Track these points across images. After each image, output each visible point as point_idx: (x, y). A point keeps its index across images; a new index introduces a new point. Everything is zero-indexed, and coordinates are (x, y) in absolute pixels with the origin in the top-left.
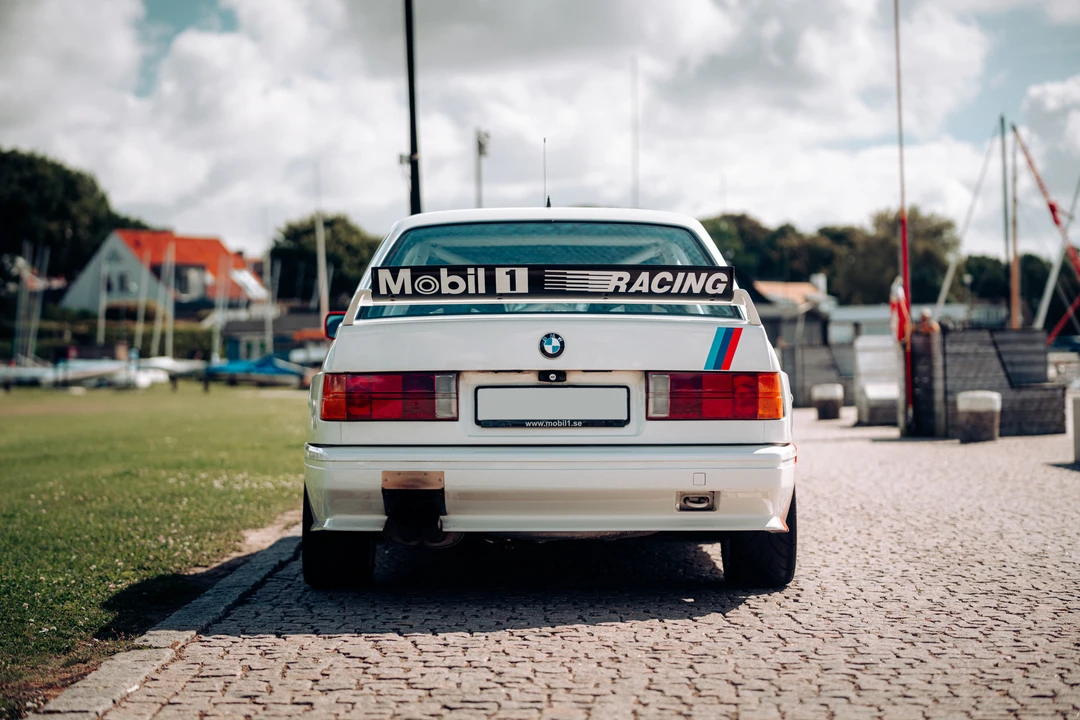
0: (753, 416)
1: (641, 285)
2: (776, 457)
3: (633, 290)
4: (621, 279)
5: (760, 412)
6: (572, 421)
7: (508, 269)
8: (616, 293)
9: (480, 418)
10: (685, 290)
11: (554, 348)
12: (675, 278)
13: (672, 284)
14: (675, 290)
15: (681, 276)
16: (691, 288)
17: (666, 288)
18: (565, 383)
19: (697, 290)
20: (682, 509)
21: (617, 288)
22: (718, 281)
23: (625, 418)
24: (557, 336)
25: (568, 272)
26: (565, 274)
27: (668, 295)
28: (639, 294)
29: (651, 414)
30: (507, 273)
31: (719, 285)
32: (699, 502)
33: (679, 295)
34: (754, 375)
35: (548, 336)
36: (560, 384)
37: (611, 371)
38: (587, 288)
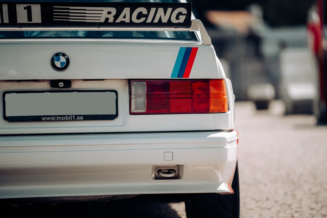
0: (206, 110)
1: (124, 17)
2: (223, 140)
3: (118, 21)
4: (109, 13)
5: (212, 108)
6: (76, 116)
7: (26, 5)
8: (106, 23)
9: (7, 115)
10: (156, 21)
11: (61, 63)
12: (149, 12)
13: (147, 16)
14: (149, 20)
15: (153, 10)
16: (160, 19)
17: (143, 19)
18: (70, 89)
19: (165, 20)
20: (156, 178)
21: (107, 19)
22: (180, 14)
23: (115, 113)
24: (64, 55)
25: (71, 8)
26: (69, 9)
27: (144, 24)
28: (123, 24)
29: (133, 110)
30: (25, 8)
31: (180, 17)
32: (168, 173)
33: (152, 24)
34: (207, 82)
35: (57, 55)
36: (67, 89)
37: (103, 80)
38: (85, 19)
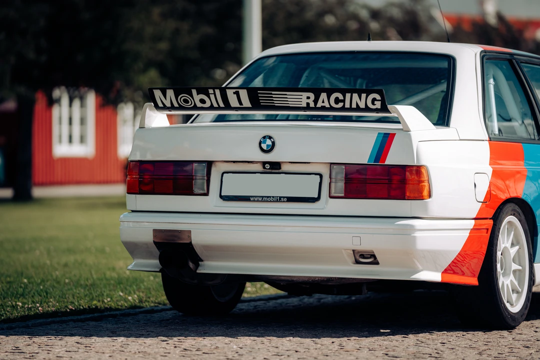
0: (402, 197)
1: (323, 102)
2: (412, 226)
4: (308, 98)
5: (408, 194)
6: (280, 198)
7: (234, 90)
8: (308, 108)
9: (222, 194)
10: (354, 106)
11: (268, 146)
13: (343, 101)
15: (348, 96)
16: (357, 104)
18: (280, 171)
19: (362, 105)
20: (357, 262)
23: (316, 196)
24: (270, 138)
25: (273, 93)
26: (271, 94)
27: (343, 109)
28: (323, 108)
29: (333, 194)
30: (234, 93)
31: (376, 102)
34: (403, 168)
35: (264, 137)
36: (277, 171)
37: (309, 163)
38: (288, 104)
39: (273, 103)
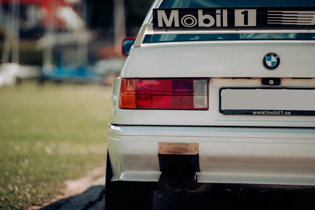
6: (284, 111)
7: (243, 10)
9: (222, 109)
11: (272, 63)
18: (279, 86)
24: (275, 55)
25: (284, 12)
26: (282, 13)
30: (242, 13)
35: (269, 55)
36: (276, 86)
37: (311, 78)
38: (297, 22)
39: (281, 22)
